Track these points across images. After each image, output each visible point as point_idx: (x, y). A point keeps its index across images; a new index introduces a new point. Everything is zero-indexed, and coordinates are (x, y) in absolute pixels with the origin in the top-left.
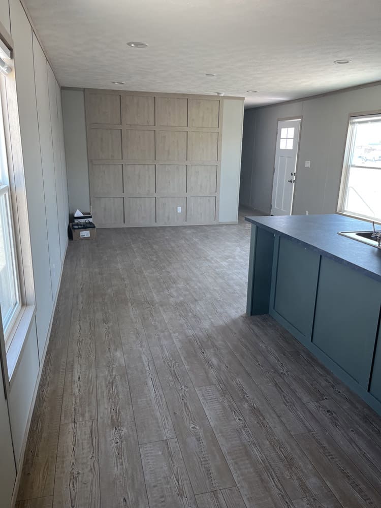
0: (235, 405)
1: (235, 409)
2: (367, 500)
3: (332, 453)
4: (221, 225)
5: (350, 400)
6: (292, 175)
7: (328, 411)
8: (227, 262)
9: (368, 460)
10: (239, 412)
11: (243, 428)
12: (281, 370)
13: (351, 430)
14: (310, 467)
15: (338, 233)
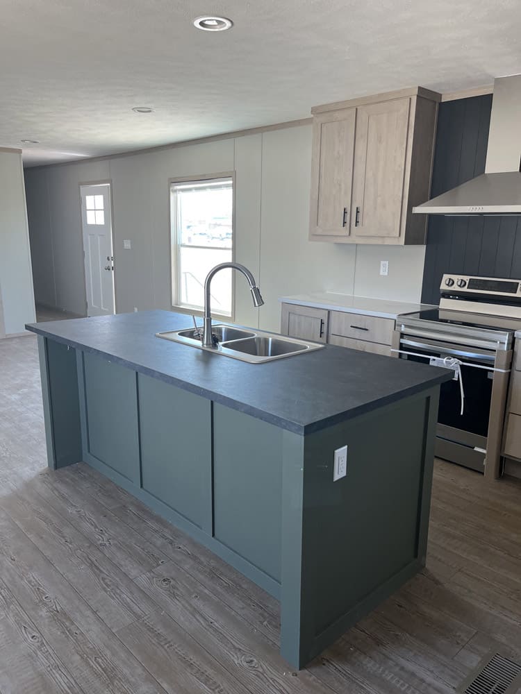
0: (26, 618)
1: (26, 623)
2: (216, 688)
3: (169, 640)
4: (11, 339)
5: (193, 555)
6: (108, 259)
7: (164, 580)
8: (19, 394)
9: (216, 631)
10: (32, 625)
11: (39, 648)
12: (99, 540)
13: (193, 596)
14: (139, 671)
15: (155, 335)
